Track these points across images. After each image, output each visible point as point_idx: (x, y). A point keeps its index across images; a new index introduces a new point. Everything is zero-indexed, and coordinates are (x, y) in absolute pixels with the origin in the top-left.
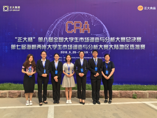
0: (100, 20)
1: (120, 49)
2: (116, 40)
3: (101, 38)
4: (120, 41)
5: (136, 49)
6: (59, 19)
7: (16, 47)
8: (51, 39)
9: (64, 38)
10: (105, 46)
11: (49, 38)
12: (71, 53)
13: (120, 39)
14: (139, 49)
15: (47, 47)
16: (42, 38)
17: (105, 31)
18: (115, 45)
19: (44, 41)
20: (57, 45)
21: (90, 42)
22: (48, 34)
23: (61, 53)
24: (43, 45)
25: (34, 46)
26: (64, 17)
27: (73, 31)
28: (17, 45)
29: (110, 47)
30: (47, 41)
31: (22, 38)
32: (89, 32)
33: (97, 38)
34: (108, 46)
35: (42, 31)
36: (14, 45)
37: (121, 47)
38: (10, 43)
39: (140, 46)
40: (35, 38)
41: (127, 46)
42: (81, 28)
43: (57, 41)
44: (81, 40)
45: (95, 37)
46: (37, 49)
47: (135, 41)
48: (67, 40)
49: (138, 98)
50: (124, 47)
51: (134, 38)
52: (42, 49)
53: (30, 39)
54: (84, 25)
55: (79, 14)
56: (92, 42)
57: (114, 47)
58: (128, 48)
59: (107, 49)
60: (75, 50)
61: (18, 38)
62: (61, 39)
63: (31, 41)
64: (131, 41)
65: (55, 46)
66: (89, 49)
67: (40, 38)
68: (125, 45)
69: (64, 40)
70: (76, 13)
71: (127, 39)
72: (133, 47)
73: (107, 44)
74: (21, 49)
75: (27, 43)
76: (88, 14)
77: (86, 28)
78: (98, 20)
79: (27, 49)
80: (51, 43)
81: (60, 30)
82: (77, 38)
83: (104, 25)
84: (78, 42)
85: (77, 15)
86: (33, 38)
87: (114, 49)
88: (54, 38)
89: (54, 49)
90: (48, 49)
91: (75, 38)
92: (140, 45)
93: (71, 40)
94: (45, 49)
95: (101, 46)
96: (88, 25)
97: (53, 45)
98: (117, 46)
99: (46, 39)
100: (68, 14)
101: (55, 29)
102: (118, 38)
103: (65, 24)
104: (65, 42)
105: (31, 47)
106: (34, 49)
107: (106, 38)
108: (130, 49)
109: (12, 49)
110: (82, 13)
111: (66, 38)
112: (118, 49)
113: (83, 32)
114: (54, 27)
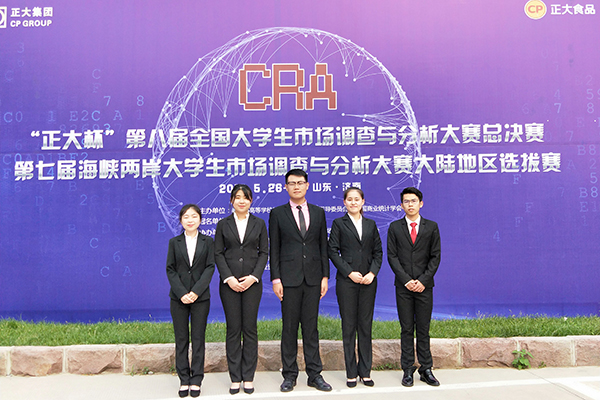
0: (375, 59)
1: (459, 171)
2: (441, 135)
3: (381, 128)
4: (457, 141)
5: (523, 171)
6: (212, 55)
7: (36, 171)
8: (180, 135)
9: (234, 132)
10: (398, 161)
11: (171, 131)
12: (261, 191)
13: (459, 134)
14: (538, 170)
15: (164, 168)
16: (143, 131)
17: (398, 101)
18: (438, 156)
19: (150, 146)
20: (205, 161)
21: (339, 144)
22: (167, 115)
23: (221, 191)
24: (148, 162)
25: (108, 168)
26: (233, 48)
27: (268, 101)
28: (41, 162)
29: (421, 166)
30: (164, 146)
31: (59, 132)
32: (333, 106)
33: (366, 128)
34: (413, 158)
35: (140, 103)
36: (27, 163)
37: (466, 165)
38: (10, 155)
39: (541, 160)
40: (112, 132)
41: (490, 158)
42: (301, 89)
43: (203, 143)
44: (300, 136)
45: (357, 123)
46: (123, 176)
47: (520, 140)
48: (245, 139)
49: (533, 366)
50: (475, 165)
51: (515, 126)
52: (144, 176)
53: (94, 139)
54: (314, 78)
55: (293, 34)
56: (347, 144)
57: (438, 166)
58: (493, 166)
59: (407, 172)
60: (276, 180)
61: (44, 132)
62: (220, 134)
63: (96, 144)
64: (503, 138)
65: (196, 165)
66: (334, 173)
67: (133, 131)
68: (481, 156)
69: (233, 137)
70: (281, 31)
71: (489, 129)
72: (514, 165)
73: (406, 153)
74: (56, 177)
75: (79, 154)
76: (328, 34)
77: (321, 88)
78: (368, 58)
79: (80, 177)
80: (180, 154)
81: (216, 99)
82: (283, 131)
83: (393, 79)
84: (291, 145)
85: (281, 38)
86: (103, 134)
87: (438, 171)
88: (191, 130)
89: (192, 176)
90: (166, 176)
91: (277, 131)
92: (540, 155)
93: (262, 138)
94: (153, 176)
95: (382, 161)
96: (328, 78)
97: (187, 161)
98: (449, 162)
99: (157, 135)
100: (247, 36)
101: (195, 94)
102: (450, 130)
103: (236, 74)
104: (235, 145)
105: (98, 168)
106: (110, 177)
107: (404, 127)
108: (502, 171)
109: (18, 179)
110: (302, 30)
111: (241, 129)
112: (451, 171)
113: (309, 106)
114: (190, 87)
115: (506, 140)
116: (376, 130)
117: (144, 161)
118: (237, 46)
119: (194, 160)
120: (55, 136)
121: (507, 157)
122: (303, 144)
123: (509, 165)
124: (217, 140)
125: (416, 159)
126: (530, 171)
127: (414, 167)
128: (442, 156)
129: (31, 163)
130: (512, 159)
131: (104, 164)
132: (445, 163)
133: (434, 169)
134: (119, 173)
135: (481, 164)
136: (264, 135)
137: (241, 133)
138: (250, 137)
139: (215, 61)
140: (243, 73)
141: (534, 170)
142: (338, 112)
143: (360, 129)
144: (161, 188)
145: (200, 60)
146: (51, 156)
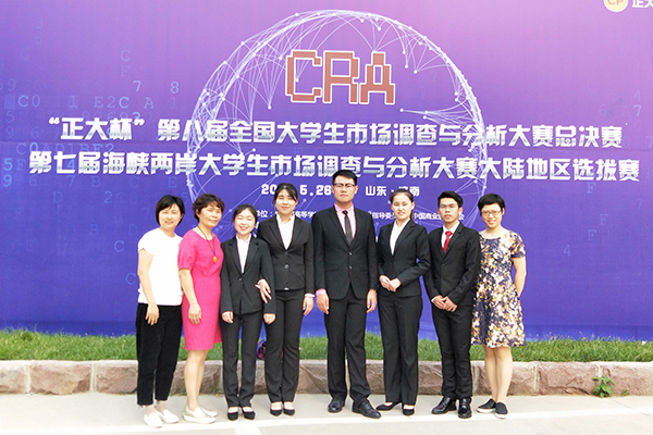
0: (439, 49)
1: (528, 178)
2: (510, 136)
3: (443, 127)
4: (527, 144)
5: (598, 179)
6: (256, 39)
7: (54, 163)
8: (219, 127)
9: (279, 127)
10: (462, 164)
11: (209, 122)
12: (308, 193)
13: (529, 136)
14: (615, 179)
15: (200, 164)
16: (177, 121)
17: (463, 97)
18: (505, 160)
19: (184, 139)
20: (247, 157)
21: (396, 143)
22: (204, 104)
23: (263, 192)
24: (182, 156)
25: (136, 162)
26: (280, 32)
27: (317, 92)
29: (486, 170)
30: (201, 140)
31: (81, 120)
32: (390, 100)
33: (427, 126)
34: (478, 162)
35: (174, 90)
36: (44, 153)
37: (536, 171)
38: (25, 144)
39: (617, 167)
40: (142, 122)
41: (562, 164)
42: (355, 80)
43: (244, 137)
44: (353, 133)
45: (417, 120)
46: (153, 172)
47: (596, 145)
48: (291, 134)
49: (616, 394)
50: (546, 171)
51: (591, 129)
52: (177, 173)
53: (121, 128)
54: (370, 68)
55: (348, 19)
56: (406, 143)
57: (505, 171)
58: (566, 172)
59: (472, 177)
60: (324, 181)
61: (63, 120)
62: (264, 128)
63: (124, 135)
64: (578, 142)
65: (235, 162)
66: (389, 176)
67: (166, 121)
68: (552, 161)
69: (278, 132)
70: (334, 15)
71: (562, 132)
72: (588, 172)
73: (471, 155)
74: (77, 171)
75: (103, 145)
76: (387, 19)
77: (378, 80)
78: (431, 48)
79: (105, 172)
80: (219, 148)
81: (260, 88)
82: (334, 126)
83: (458, 72)
84: (342, 142)
85: (335, 22)
86: (132, 124)
87: (505, 177)
88: (231, 122)
89: (231, 174)
90: (202, 173)
91: (328, 126)
92: (617, 162)
93: (310, 133)
94: (188, 173)
95: (444, 164)
96: (386, 69)
97: (226, 157)
98: (518, 166)
99: (193, 126)
100: (296, 18)
101: (237, 83)
102: (519, 131)
103: (283, 62)
104: (280, 141)
105: (125, 162)
106: (139, 173)
107: (469, 126)
108: (576, 178)
109: (33, 172)
110: (357, 14)
111: (287, 123)
112: (520, 177)
113: (364, 99)
114: (230, 74)
115: (581, 144)
116: (438, 129)
117: (178, 155)
118: (285, 30)
119: (234, 156)
120: (77, 124)
121: (581, 163)
122: (357, 142)
123: (583, 172)
124: (260, 134)
125: (482, 162)
126: (605, 179)
127: (479, 170)
128: (510, 160)
129: (49, 153)
130: (586, 165)
131: (132, 156)
132: (513, 168)
133: (501, 174)
134: (149, 168)
135: (552, 170)
136: (312, 130)
137: (288, 128)
138: (297, 132)
139: (260, 45)
140: (291, 60)
141: (610, 179)
142: (396, 108)
143: (421, 127)
144: (197, 187)
145: (243, 43)
146: (73, 147)
